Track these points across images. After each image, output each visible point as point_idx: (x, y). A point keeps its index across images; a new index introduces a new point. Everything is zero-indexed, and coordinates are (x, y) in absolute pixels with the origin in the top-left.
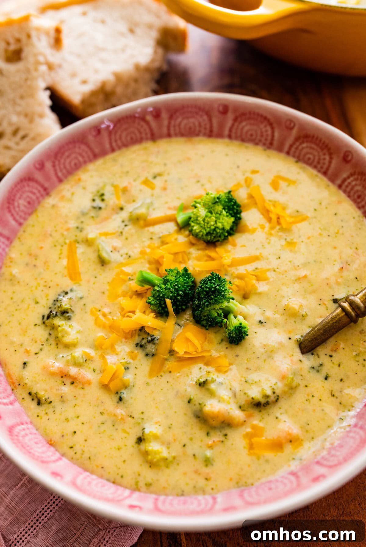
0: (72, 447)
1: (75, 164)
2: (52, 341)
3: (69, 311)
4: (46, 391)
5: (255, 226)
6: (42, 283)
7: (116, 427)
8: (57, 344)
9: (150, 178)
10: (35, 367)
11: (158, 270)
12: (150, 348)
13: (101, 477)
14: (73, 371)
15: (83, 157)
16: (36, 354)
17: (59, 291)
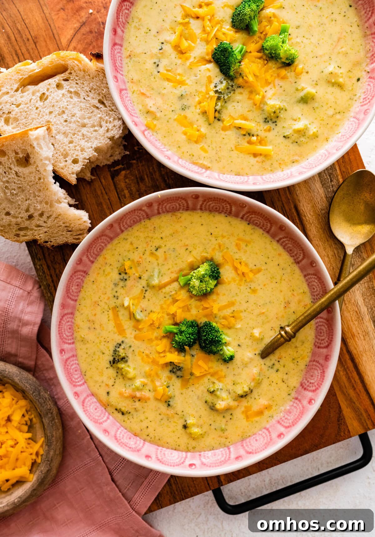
0: (148, 435)
1: (100, 249)
2: (120, 376)
3: (125, 357)
4: (125, 407)
5: (229, 279)
6: (102, 339)
7: (169, 420)
8: (123, 378)
9: (154, 251)
10: (114, 394)
11: (174, 318)
12: (179, 373)
13: (168, 448)
14: (138, 394)
15: (104, 243)
16: (113, 386)
17: (115, 344)
